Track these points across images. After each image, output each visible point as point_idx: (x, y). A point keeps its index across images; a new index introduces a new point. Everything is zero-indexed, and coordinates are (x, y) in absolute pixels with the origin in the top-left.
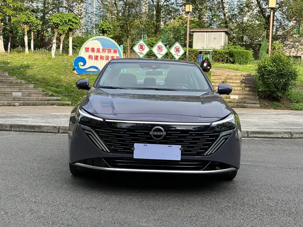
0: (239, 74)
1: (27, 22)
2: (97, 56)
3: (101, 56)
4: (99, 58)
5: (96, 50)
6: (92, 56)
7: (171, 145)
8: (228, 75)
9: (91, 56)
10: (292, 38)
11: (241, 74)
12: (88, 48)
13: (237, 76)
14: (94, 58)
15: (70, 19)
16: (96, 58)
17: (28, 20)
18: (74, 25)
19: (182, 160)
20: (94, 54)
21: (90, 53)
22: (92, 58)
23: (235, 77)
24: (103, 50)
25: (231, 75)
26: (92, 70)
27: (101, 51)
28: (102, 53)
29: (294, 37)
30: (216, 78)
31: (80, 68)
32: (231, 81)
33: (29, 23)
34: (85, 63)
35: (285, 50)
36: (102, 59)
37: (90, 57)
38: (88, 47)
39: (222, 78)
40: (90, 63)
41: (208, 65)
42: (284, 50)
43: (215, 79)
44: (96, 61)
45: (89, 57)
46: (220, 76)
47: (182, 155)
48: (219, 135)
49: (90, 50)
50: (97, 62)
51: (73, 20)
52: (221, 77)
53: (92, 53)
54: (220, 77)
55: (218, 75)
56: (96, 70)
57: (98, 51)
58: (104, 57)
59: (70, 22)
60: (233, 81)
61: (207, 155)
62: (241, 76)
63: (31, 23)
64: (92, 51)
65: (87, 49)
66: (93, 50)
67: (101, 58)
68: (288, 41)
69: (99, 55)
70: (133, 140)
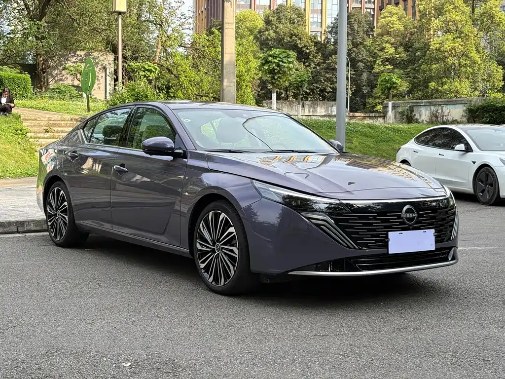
0: (68, 117)
8: (49, 119)
10: (75, 57)
11: (72, 117)
13: (64, 120)
19: (437, 249)
23: (63, 122)
25: (54, 118)
29: (78, 55)
30: (33, 124)
32: (60, 129)
35: (65, 76)
39: (42, 124)
41: (9, 100)
42: (63, 75)
43: (32, 126)
46: (35, 120)
47: (436, 242)
52: (40, 122)
54: (38, 122)
55: (33, 118)
60: (63, 129)
61: (453, 239)
62: (72, 120)
68: (70, 61)
70: (386, 227)
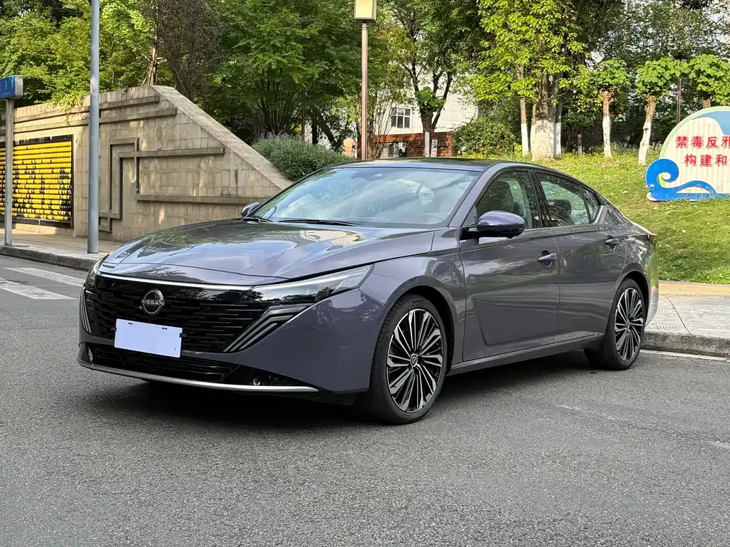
1: (607, 84)
2: (707, 156)
3: (719, 156)
4: (713, 161)
5: (705, 142)
6: (695, 157)
7: (166, 327)
9: (691, 156)
12: (685, 138)
14: (699, 162)
15: (700, 70)
16: (706, 160)
17: (609, 80)
18: (711, 81)
20: (699, 153)
21: (691, 150)
22: (695, 162)
24: (726, 141)
26: (694, 190)
27: (719, 142)
28: (721, 148)
31: (662, 186)
33: (612, 85)
34: (675, 174)
36: (721, 164)
37: (690, 159)
38: (685, 135)
40: (687, 174)
44: (705, 168)
45: (687, 160)
47: (183, 347)
48: (262, 312)
49: (690, 142)
50: (708, 170)
51: (709, 71)
53: (695, 149)
56: (704, 191)
57: (710, 144)
58: (726, 157)
59: (701, 77)
61: (228, 352)
63: (615, 87)
64: (694, 144)
65: (682, 141)
66: (698, 142)
67: (719, 161)
69: (713, 152)
